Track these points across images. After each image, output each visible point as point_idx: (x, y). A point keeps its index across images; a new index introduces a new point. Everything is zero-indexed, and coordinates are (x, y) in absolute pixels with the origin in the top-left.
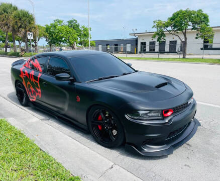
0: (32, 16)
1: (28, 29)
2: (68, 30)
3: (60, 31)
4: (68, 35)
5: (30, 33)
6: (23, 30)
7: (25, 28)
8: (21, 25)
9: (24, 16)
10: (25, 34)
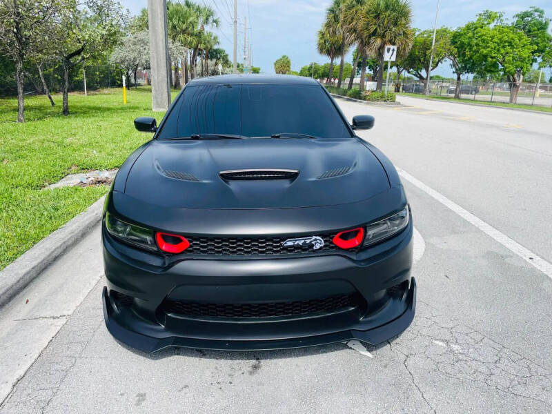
0: (405, 6)
1: (387, 38)
2: (506, 38)
3: (483, 41)
4: (502, 51)
5: (392, 47)
6: (379, 42)
7: (383, 36)
8: (376, 29)
9: (387, 8)
10: (381, 48)
